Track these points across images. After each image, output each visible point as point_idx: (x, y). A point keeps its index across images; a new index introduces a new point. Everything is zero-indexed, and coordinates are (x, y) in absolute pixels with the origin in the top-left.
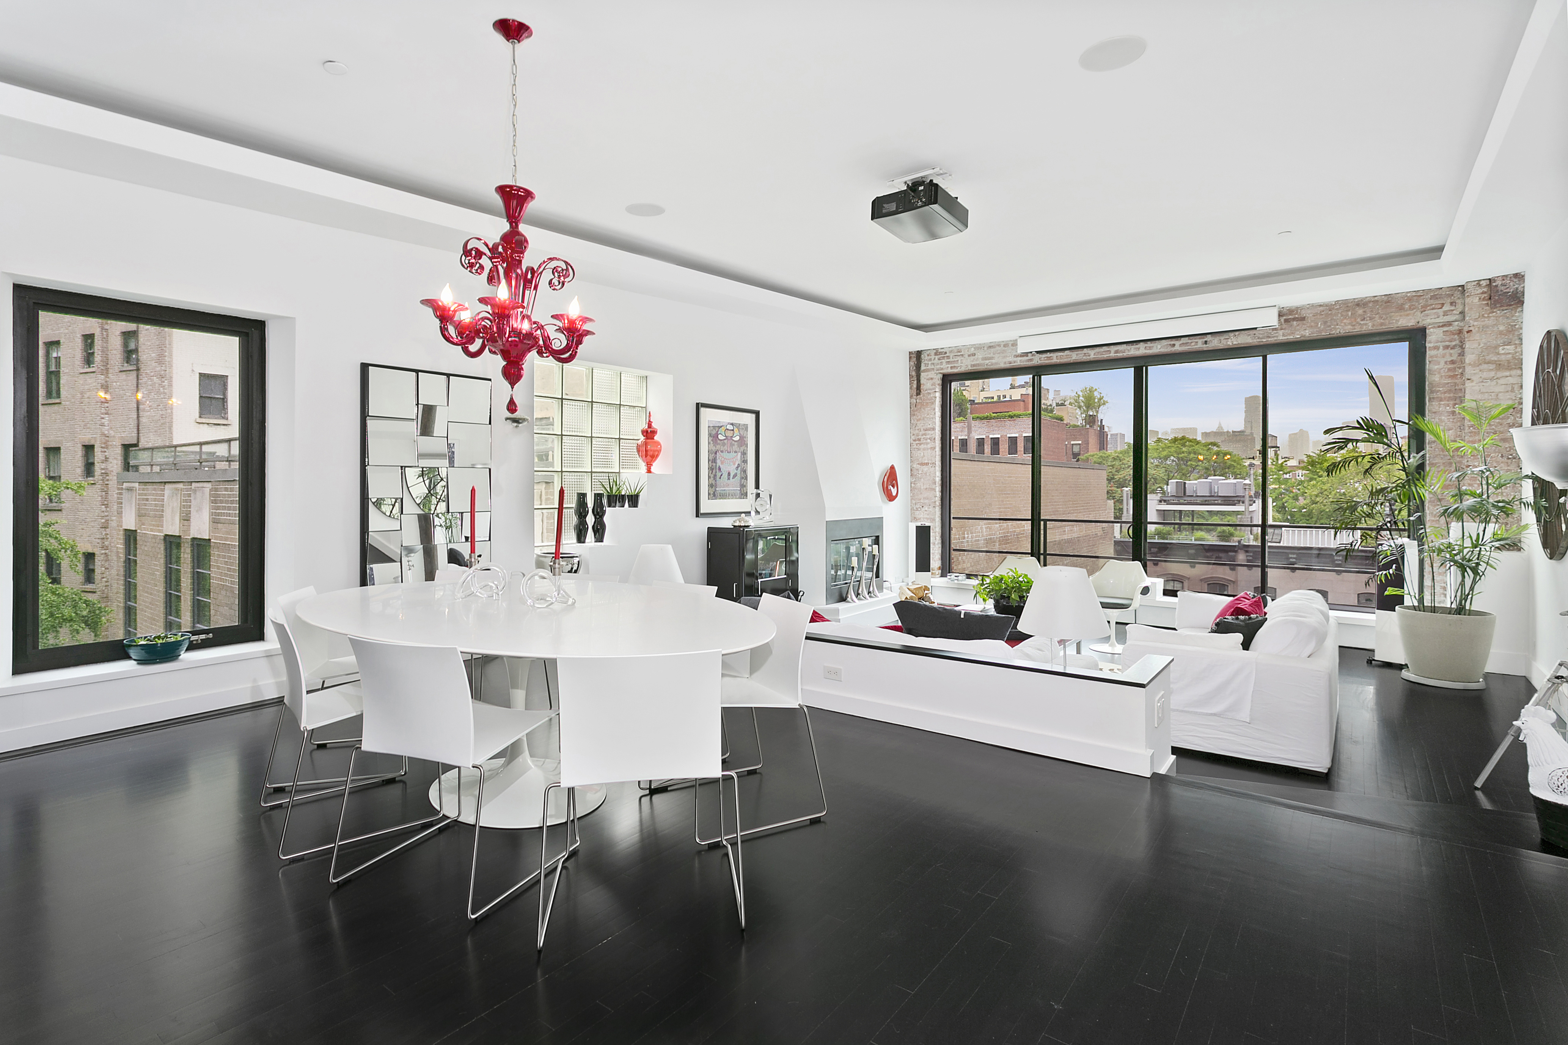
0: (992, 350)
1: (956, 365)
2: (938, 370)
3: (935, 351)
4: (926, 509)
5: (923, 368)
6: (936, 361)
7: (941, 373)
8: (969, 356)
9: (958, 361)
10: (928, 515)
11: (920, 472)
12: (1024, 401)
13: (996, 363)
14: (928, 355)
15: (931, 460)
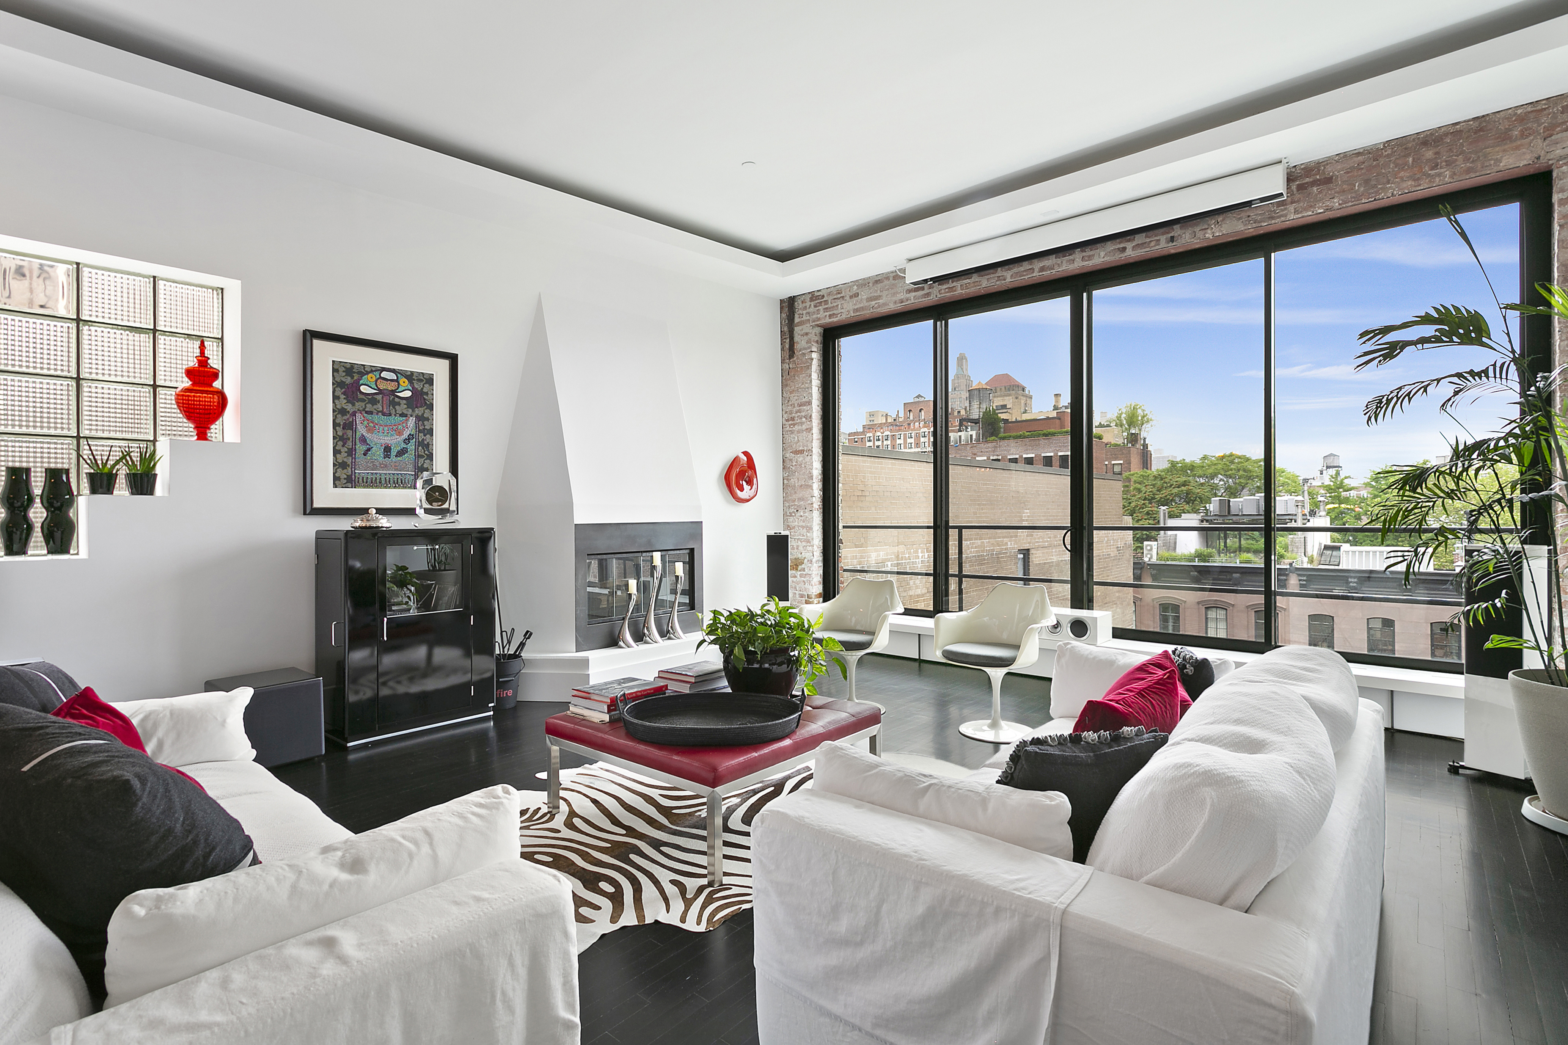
0: (879, 285)
1: (835, 312)
2: (814, 321)
3: (810, 295)
4: (802, 514)
5: (797, 320)
6: (812, 309)
7: (818, 326)
8: (851, 297)
9: (837, 305)
10: (804, 522)
11: (794, 463)
12: (1060, 419)
13: (885, 304)
14: (802, 302)
15: (807, 446)
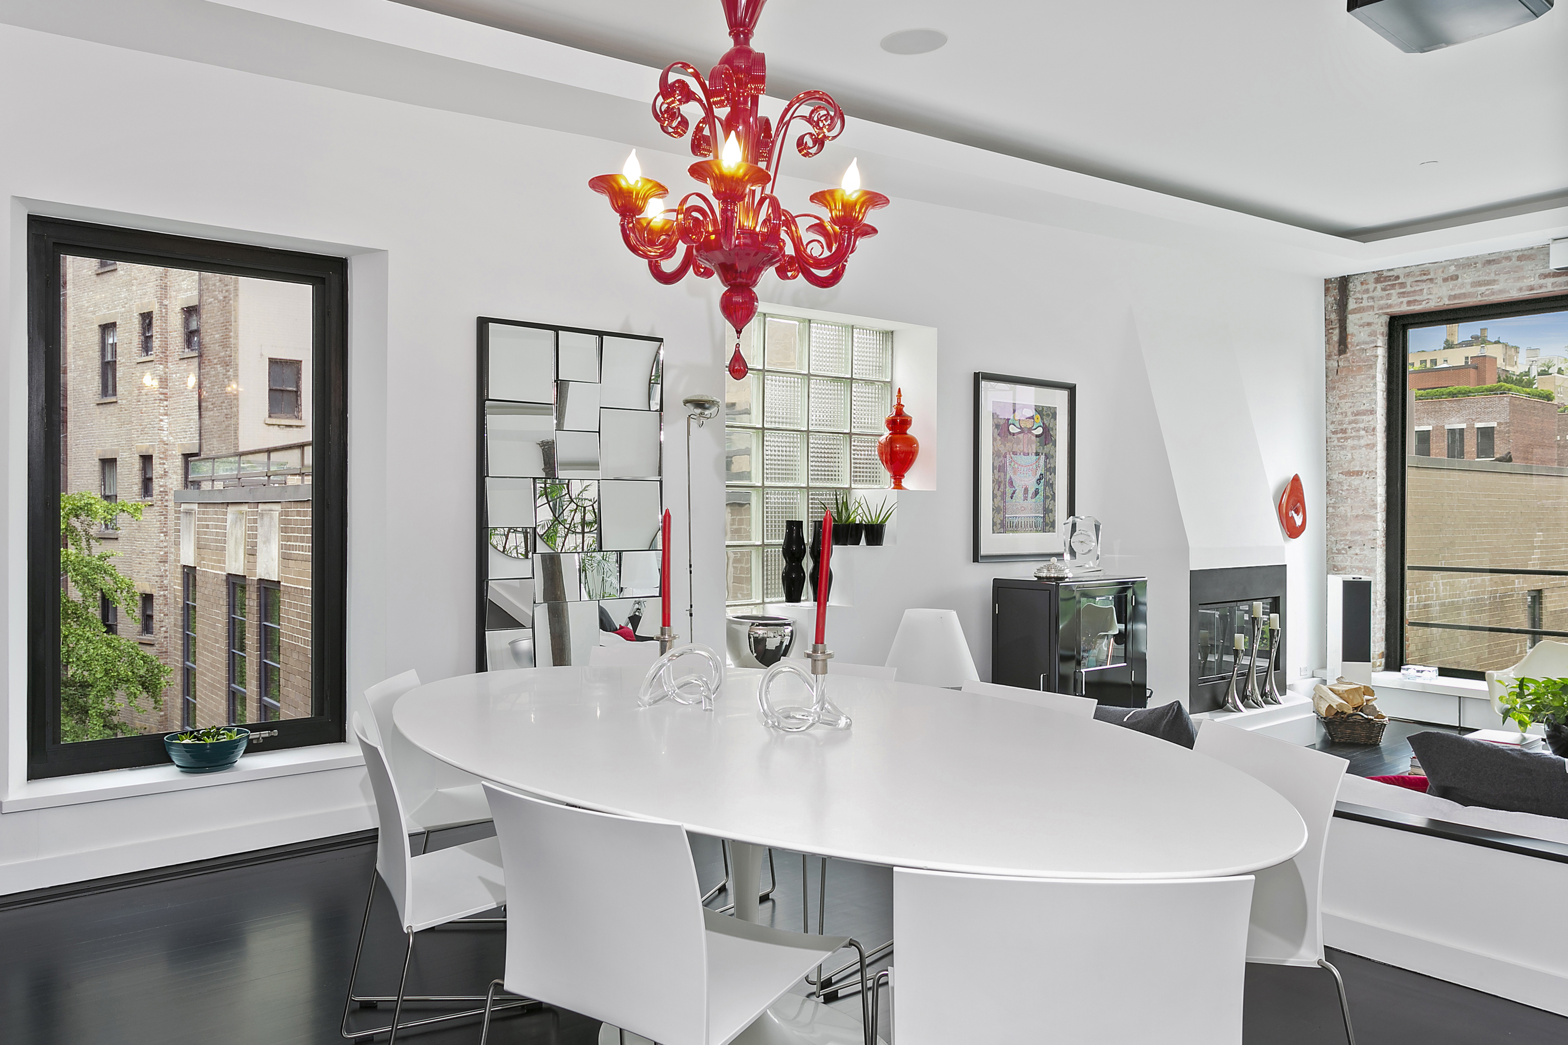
0: (1494, 267)
1: (1417, 298)
2: (1382, 309)
3: (1376, 275)
4: (1358, 551)
5: (1352, 305)
6: (1379, 293)
7: (1386, 314)
8: (1445, 280)
9: (1422, 290)
10: (1361, 561)
11: (1345, 488)
12: (1476, 368)
13: (1501, 291)
14: (1362, 283)
15: (1368, 466)
